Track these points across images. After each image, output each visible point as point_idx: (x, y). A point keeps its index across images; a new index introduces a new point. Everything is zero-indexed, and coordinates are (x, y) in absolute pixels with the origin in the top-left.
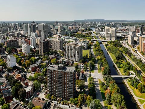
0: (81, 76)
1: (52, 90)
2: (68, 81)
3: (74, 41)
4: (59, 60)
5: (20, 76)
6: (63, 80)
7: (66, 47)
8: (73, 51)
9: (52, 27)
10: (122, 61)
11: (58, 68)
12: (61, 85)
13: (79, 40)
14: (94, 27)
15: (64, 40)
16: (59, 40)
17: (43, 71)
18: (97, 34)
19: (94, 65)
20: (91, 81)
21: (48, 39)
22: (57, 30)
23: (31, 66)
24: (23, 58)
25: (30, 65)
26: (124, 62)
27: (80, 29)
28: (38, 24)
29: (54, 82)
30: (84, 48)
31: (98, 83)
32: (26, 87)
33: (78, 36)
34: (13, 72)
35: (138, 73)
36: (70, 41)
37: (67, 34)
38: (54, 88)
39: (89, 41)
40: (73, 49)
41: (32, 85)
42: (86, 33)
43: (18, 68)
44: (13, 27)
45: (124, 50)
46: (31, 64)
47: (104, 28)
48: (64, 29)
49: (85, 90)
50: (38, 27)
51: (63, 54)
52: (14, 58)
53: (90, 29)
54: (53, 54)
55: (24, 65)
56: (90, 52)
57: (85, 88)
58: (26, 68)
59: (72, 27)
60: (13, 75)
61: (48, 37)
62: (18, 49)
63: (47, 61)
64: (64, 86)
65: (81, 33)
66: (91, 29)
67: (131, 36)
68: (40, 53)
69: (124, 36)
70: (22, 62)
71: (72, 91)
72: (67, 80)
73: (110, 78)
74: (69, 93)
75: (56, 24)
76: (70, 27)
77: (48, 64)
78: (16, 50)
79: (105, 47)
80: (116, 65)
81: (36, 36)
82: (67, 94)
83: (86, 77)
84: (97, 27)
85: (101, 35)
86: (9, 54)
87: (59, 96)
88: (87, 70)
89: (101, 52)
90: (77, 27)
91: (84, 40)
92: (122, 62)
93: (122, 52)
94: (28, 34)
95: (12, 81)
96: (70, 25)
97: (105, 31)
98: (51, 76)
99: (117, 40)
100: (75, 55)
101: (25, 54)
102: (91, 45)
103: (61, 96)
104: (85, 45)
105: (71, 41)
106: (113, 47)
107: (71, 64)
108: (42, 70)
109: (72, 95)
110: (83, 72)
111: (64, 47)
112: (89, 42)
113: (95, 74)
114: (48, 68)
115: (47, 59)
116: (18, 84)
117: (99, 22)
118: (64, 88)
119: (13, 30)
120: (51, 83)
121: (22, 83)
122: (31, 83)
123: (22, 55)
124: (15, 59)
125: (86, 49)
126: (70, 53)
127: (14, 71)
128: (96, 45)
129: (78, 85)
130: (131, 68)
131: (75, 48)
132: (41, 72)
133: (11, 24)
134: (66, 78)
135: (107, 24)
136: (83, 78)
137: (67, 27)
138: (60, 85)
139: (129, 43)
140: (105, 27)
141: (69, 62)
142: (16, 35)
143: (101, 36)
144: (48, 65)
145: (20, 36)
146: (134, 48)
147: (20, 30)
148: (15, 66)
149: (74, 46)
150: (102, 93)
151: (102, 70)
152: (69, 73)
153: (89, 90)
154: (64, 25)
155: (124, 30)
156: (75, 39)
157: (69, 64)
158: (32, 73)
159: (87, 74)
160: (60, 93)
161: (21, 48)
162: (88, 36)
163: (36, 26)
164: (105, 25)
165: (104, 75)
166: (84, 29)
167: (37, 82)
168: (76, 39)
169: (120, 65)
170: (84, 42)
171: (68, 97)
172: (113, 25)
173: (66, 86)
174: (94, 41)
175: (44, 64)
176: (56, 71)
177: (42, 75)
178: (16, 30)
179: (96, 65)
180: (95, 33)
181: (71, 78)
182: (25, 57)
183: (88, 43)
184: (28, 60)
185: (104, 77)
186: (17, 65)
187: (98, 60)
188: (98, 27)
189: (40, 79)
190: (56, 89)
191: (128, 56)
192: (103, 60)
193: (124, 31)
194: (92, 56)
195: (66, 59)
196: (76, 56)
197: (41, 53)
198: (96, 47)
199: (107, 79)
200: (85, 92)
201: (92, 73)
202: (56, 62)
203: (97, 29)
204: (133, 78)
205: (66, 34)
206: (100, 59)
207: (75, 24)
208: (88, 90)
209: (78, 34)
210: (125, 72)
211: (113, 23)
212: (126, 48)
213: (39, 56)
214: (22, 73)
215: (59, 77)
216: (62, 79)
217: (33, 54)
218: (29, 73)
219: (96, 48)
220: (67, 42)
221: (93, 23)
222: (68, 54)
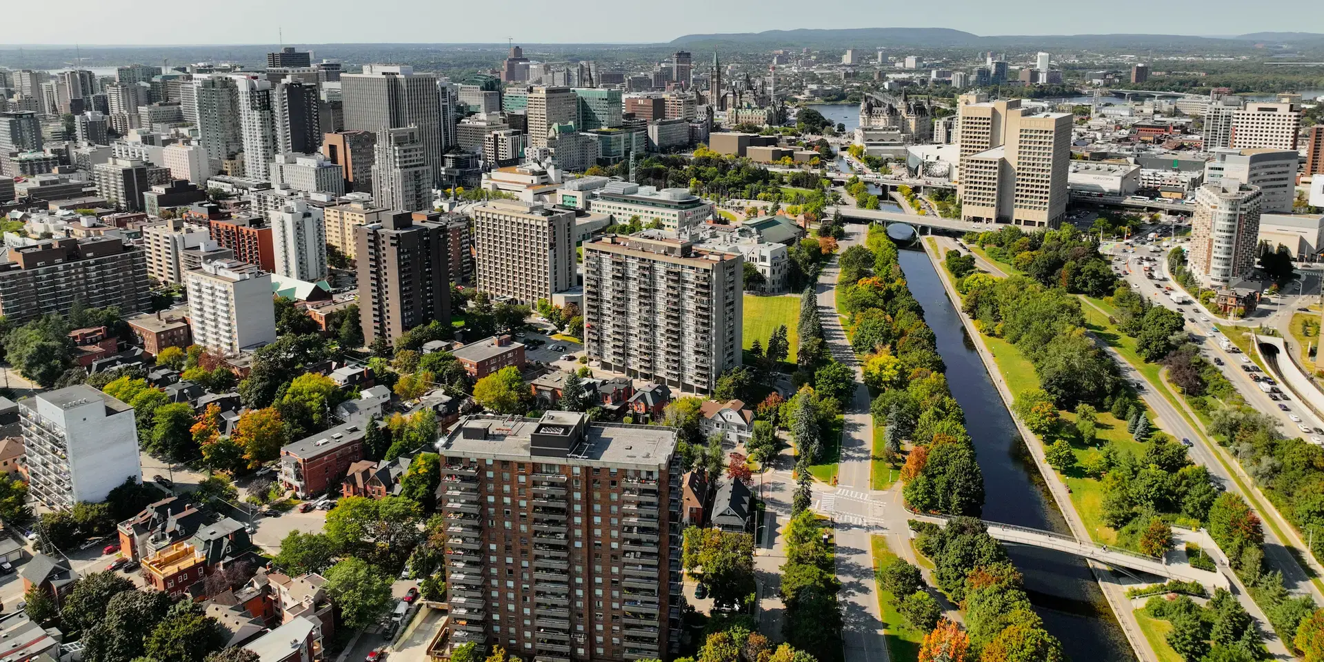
0: (722, 502)
1: (487, 610)
2: (615, 533)
3: (670, 217)
4: (546, 382)
5: (187, 553)
6: (578, 533)
7: (599, 270)
8: (661, 306)
9: (471, 97)
10: (1107, 418)
11: (537, 439)
12: (563, 572)
13: (711, 211)
14: (855, 103)
15: (580, 213)
16: (538, 215)
17: (407, 473)
18: (876, 164)
19: (841, 425)
20: (811, 545)
21: (437, 204)
22: (519, 125)
23: (295, 453)
24: (209, 397)
25: (280, 443)
26: (1120, 434)
27: (722, 117)
28: (333, 71)
29: (508, 548)
30: (755, 282)
31: (867, 561)
32: (258, 628)
33: (706, 180)
34: (112, 542)
35: (1266, 566)
36: (635, 220)
37: (608, 163)
38: (503, 596)
39: (800, 220)
40: (662, 285)
41: (318, 604)
42: (778, 156)
43: (162, 495)
44: (65, 109)
45: (1134, 330)
46: (297, 438)
47: (951, 113)
48: (586, 118)
49: (754, 605)
50: (337, 106)
51: (578, 331)
52: (110, 412)
53: (814, 122)
54: (493, 333)
55: (228, 457)
56: (806, 317)
57: (754, 589)
58: (244, 476)
59: (656, 94)
60: (121, 564)
61: (443, 187)
62: (146, 325)
63: (439, 396)
64: (590, 574)
65: (735, 150)
66: (827, 114)
67: (1234, 204)
68: (370, 335)
69: (1153, 193)
70: (205, 434)
71: (654, 610)
72: (606, 525)
73: (973, 544)
74: (628, 626)
75: (511, 75)
76: (633, 102)
77: (448, 414)
78: (123, 338)
79: (947, 280)
80: (1036, 448)
81: (320, 188)
82: (609, 632)
83: (768, 509)
84: (877, 96)
85: (913, 172)
86: (49, 381)
87: (549, 647)
88: (774, 456)
89: (904, 321)
90: (701, 100)
91: (754, 212)
92: (1099, 426)
93: (1111, 340)
94: (241, 172)
95: (112, 620)
96: (639, 84)
97: (957, 133)
98: (474, 510)
99: (1066, 230)
100: (676, 335)
101: (222, 361)
102: (820, 258)
103: (566, 649)
104: (767, 252)
105: (646, 219)
106: (1022, 287)
107: (640, 409)
108: (394, 472)
109: (650, 640)
110: (747, 474)
111: (581, 270)
112: (804, 232)
113: (840, 491)
114: (447, 446)
115: (439, 380)
116: (181, 630)
117: (902, 56)
118: (591, 586)
119: (69, 134)
120: (480, 558)
121: (212, 610)
122: (308, 584)
123: (190, 373)
124: (127, 422)
125: (773, 292)
126: (634, 321)
127: (125, 530)
128: (862, 262)
129: (698, 570)
130: (1189, 503)
131: (677, 277)
132: (390, 487)
133: (37, 79)
134: (606, 514)
135: (984, 73)
136: (743, 515)
137: (614, 100)
138: (552, 570)
139: (1195, 268)
140: (961, 99)
141: (629, 391)
142: (113, 190)
143: (915, 181)
144: (446, 425)
145: (162, 200)
146: (1254, 323)
147: (148, 140)
148: (131, 480)
149: (672, 259)
150: (893, 640)
151: (910, 465)
152: (623, 473)
153: (792, 605)
154: (586, 79)
155: (1160, 133)
156: (680, 205)
157: (625, 408)
158: (307, 509)
159: (776, 487)
160: (558, 624)
161: (176, 311)
162: (796, 182)
163: (315, 90)
164: (955, 80)
165: (925, 510)
166: (758, 116)
167: (362, 573)
168: (688, 204)
169: (1077, 452)
170: (760, 226)
171: (620, 649)
172: (1042, 79)
173: (607, 574)
174: (848, 228)
175: (414, 417)
176: (521, 465)
177: (398, 508)
178: (104, 134)
179: (855, 427)
180: (859, 154)
181: (644, 511)
182: (227, 381)
183: (789, 242)
184: (262, 404)
185: (918, 528)
186: (151, 469)
187: (875, 386)
188: (887, 100)
189: (380, 544)
190: (521, 598)
191: (1174, 391)
192: (917, 390)
193: (1156, 150)
194: (822, 345)
195: (606, 366)
196: (690, 342)
197: (382, 331)
198: (862, 274)
199: (942, 543)
200: (751, 618)
201: (817, 486)
202: (514, 395)
203: (881, 122)
204: (1202, 593)
205: (603, 163)
206: (890, 373)
207: (684, 73)
208: (782, 606)
209: (707, 161)
210: (1119, 522)
211: (1041, 62)
212: (1162, 312)
213: (361, 358)
214: (208, 523)
215: (546, 510)
216: (571, 527)
217: (301, 348)
218: (281, 509)
219: (864, 285)
220: (610, 227)
221: (847, 59)
222: (623, 332)
